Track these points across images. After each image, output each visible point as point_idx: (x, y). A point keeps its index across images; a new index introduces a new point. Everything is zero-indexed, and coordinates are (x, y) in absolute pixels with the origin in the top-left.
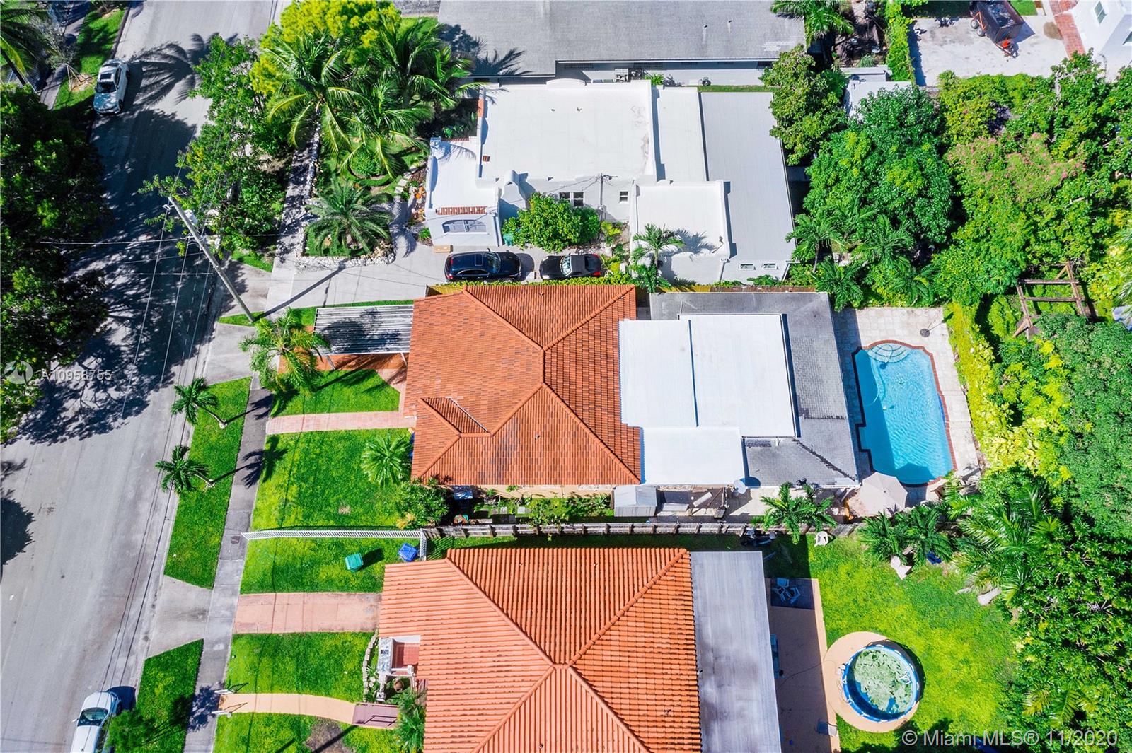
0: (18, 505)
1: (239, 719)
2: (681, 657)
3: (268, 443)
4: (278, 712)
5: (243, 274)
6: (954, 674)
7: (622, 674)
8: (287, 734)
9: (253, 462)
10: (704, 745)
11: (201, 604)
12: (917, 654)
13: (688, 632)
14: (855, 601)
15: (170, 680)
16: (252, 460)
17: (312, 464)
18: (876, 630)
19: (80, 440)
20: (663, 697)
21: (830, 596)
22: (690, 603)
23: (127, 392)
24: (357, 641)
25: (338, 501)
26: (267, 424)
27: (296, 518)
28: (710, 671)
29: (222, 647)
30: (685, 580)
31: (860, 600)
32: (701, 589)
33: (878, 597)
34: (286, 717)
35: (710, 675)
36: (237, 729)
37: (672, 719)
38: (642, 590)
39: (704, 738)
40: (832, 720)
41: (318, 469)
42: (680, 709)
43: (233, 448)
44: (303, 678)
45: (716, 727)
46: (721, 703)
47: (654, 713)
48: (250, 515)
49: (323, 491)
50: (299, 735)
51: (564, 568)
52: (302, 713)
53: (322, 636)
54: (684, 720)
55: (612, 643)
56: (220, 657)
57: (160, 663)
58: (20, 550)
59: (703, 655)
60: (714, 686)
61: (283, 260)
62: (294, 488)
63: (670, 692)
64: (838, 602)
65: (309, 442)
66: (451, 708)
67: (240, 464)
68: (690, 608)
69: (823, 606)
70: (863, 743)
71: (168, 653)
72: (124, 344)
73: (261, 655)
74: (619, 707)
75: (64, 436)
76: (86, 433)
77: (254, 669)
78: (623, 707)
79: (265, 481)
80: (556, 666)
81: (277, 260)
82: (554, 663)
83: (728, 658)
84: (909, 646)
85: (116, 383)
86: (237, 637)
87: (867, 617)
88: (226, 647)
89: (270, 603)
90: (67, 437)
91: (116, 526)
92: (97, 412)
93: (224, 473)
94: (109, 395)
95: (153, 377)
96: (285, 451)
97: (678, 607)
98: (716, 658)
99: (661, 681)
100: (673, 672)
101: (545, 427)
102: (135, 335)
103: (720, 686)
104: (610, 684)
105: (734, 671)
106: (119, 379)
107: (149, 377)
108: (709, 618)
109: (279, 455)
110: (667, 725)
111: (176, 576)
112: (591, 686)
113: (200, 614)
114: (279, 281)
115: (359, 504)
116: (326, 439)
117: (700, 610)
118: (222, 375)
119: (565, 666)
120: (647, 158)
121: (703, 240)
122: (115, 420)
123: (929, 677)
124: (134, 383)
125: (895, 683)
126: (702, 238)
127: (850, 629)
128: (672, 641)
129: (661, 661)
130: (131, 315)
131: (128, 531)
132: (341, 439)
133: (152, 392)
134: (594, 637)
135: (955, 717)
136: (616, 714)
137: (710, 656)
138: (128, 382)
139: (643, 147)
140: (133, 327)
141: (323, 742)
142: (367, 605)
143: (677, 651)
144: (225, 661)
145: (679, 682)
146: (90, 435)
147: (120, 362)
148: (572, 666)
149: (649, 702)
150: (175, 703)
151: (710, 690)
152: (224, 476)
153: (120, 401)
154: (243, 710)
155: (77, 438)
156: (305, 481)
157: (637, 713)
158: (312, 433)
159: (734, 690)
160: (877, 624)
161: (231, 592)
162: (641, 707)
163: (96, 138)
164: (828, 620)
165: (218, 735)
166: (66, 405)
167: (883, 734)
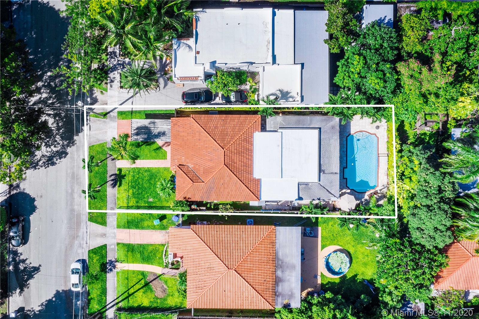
0: (29, 194)
1: (124, 272)
2: (270, 263)
3: (118, 171)
4: (136, 270)
5: (95, 93)
6: (362, 260)
7: (251, 271)
8: (141, 277)
9: (113, 178)
10: (276, 289)
11: (104, 232)
12: (351, 253)
13: (273, 255)
14: (333, 235)
15: (98, 257)
16: (113, 177)
17: (136, 181)
18: (339, 245)
19: (45, 168)
20: (264, 276)
21: (324, 233)
22: (275, 245)
23: (59, 148)
24: (160, 247)
25: (148, 196)
26: (116, 162)
27: (133, 203)
28: (279, 267)
29: (113, 247)
30: (273, 237)
31: (335, 235)
32: (279, 240)
33: (341, 233)
34: (139, 271)
35: (280, 268)
36: (124, 275)
37: (266, 283)
38: (259, 242)
39: (276, 287)
40: (319, 274)
41: (139, 183)
42: (269, 279)
43: (105, 173)
44: (143, 259)
45: (280, 284)
46: (282, 277)
47: (261, 282)
48: (115, 200)
49: (142, 192)
50: (144, 276)
51: (232, 233)
52: (144, 270)
53: (148, 245)
54: (270, 282)
55: (248, 261)
56: (114, 250)
57: (94, 252)
58: (34, 212)
59: (278, 262)
60: (281, 272)
61: (111, 86)
62: (131, 191)
63: (266, 275)
64: (327, 235)
65: (134, 172)
66: (195, 279)
67: (109, 179)
68: (275, 246)
69: (322, 237)
70: (328, 281)
71: (95, 249)
72: (53, 126)
73: (128, 251)
74: (249, 281)
75: (38, 167)
76: (47, 166)
77: (127, 256)
78: (251, 280)
79: (119, 187)
80: (229, 270)
81: (109, 85)
82: (229, 269)
83: (286, 263)
84: (349, 250)
85: (53, 144)
86: (118, 244)
87: (336, 241)
88: (115, 247)
89: (128, 233)
90: (40, 167)
91: (67, 203)
92: (49, 157)
93: (103, 183)
94: (52, 150)
95: (67, 141)
96: (125, 175)
97: (271, 247)
98: (282, 263)
99: (263, 271)
100: (268, 268)
101: (225, 181)
102: (56, 122)
103: (283, 272)
104: (247, 274)
105: (288, 267)
106: (54, 142)
107: (66, 141)
108: (281, 250)
109: (123, 177)
110: (265, 285)
111: (93, 222)
112: (240, 275)
113: (104, 235)
114: (111, 97)
115: (156, 198)
116: (140, 171)
117: (278, 247)
118: (95, 141)
119: (232, 270)
120: (269, 52)
121: (290, 94)
122: (57, 160)
123: (354, 261)
124: (61, 144)
125: (342, 263)
126: (290, 93)
127: (329, 245)
128: (268, 258)
129: (264, 265)
130: (52, 113)
131: (72, 204)
132: (146, 171)
133: (68, 148)
134: (242, 260)
135: (360, 274)
136: (248, 283)
137: (280, 262)
138: (59, 144)
139: (267, 46)
140: (55, 118)
141: (152, 279)
142: (162, 234)
143: (269, 261)
144: (115, 251)
145: (269, 271)
146: (48, 166)
147: (53, 135)
148: (234, 270)
149: (259, 278)
150: (101, 265)
151: (279, 273)
152: (103, 184)
153: (57, 152)
154: (124, 269)
155: (44, 167)
156: (135, 188)
157: (255, 282)
158: (134, 168)
159: (287, 273)
160: (339, 243)
161: (113, 228)
162: (256, 280)
163: (15, 16)
164: (323, 242)
165: (117, 275)
166: (36, 154)
167: (335, 278)
